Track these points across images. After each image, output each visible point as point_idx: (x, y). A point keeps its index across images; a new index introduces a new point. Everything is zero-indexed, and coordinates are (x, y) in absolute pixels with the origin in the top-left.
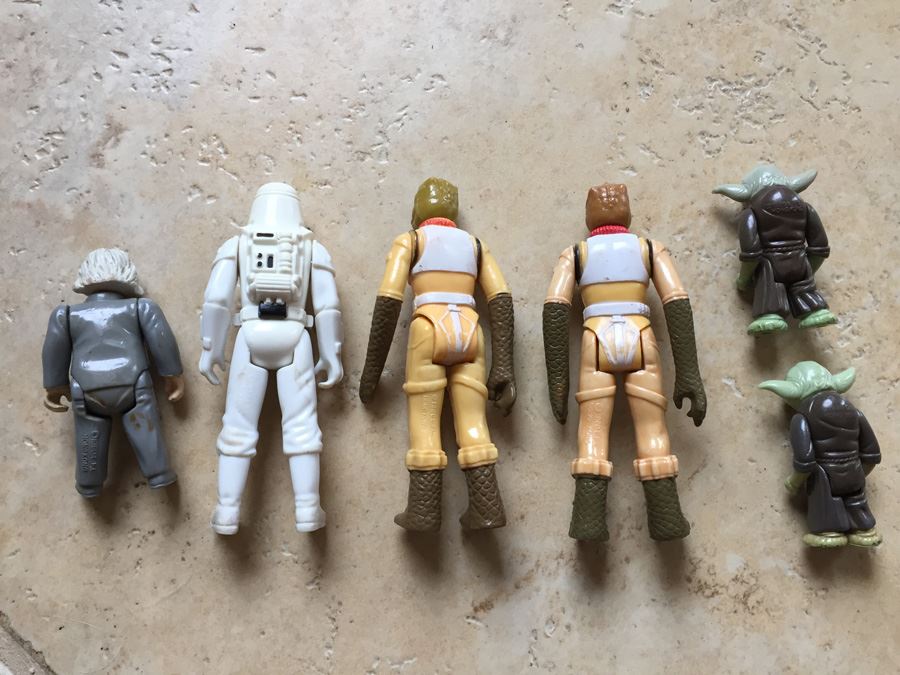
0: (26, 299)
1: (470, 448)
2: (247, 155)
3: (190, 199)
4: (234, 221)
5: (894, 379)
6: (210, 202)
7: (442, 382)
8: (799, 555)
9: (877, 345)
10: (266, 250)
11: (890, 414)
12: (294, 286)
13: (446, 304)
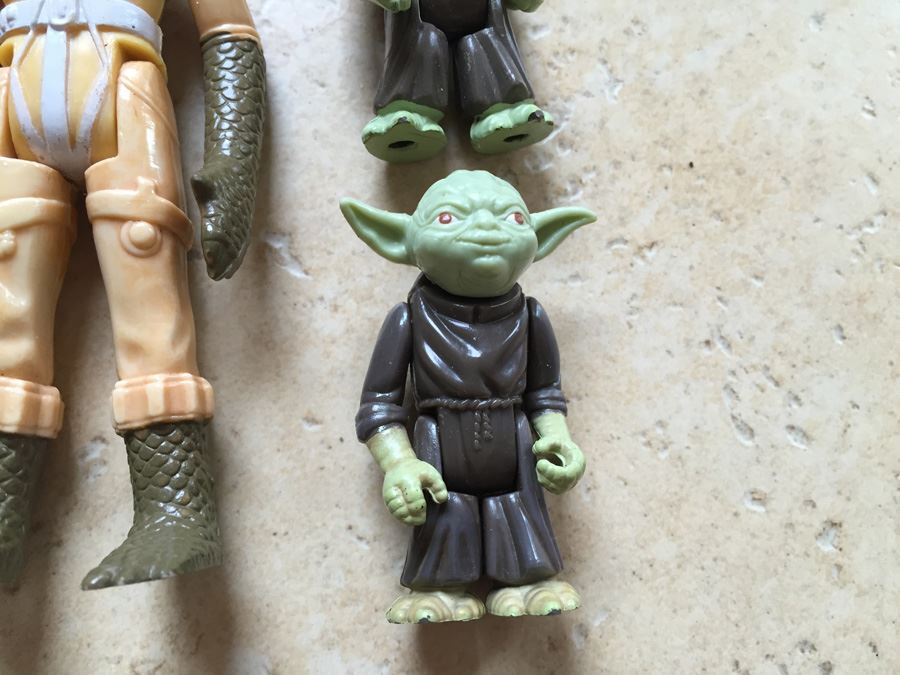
5: (642, 242)
8: (405, 646)
9: (612, 171)
11: (635, 317)
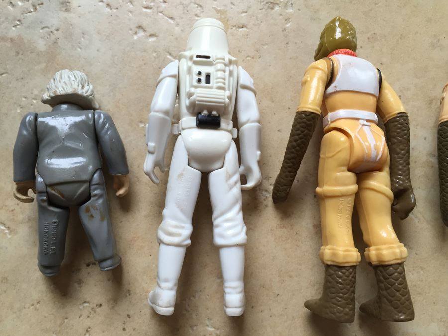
0: (6, 112)
1: (383, 247)
2: (181, 4)
3: (136, 37)
4: (170, 54)
6: (152, 40)
7: (354, 187)
10: (205, 70)
12: (227, 100)
13: (358, 119)
